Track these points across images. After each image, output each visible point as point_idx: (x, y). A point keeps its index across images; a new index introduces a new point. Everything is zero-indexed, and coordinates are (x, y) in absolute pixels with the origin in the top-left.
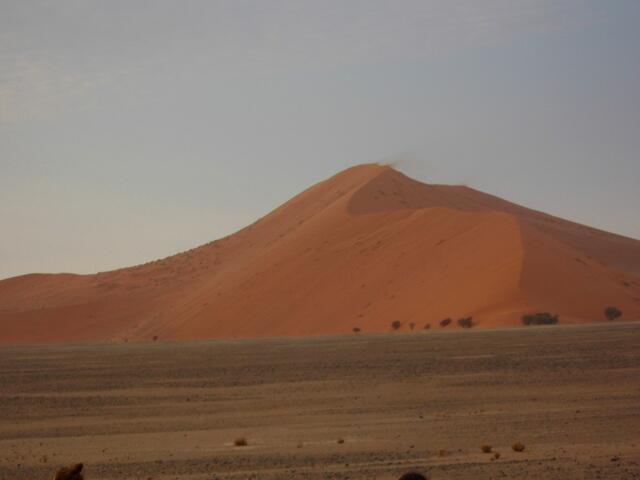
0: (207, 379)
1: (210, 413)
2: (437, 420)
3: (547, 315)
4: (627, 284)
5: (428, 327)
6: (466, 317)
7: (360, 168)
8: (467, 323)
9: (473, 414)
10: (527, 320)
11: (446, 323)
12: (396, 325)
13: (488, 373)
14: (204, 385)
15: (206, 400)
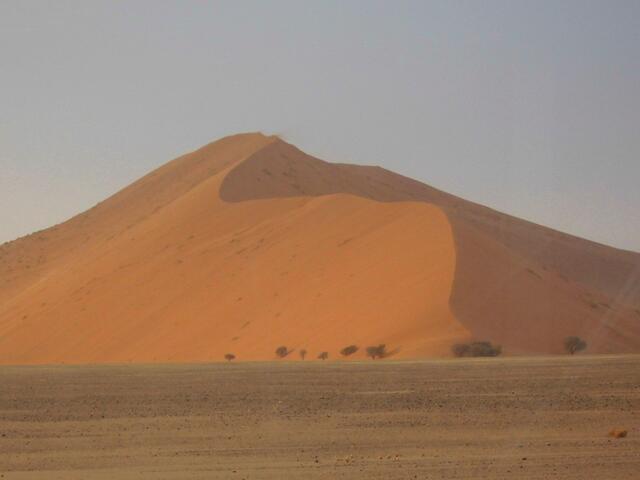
0: (27, 412)
1: (34, 451)
2: (336, 465)
3: (487, 344)
4: (594, 306)
5: (324, 356)
6: (377, 345)
7: (239, 138)
8: (378, 352)
9: (385, 459)
10: (461, 351)
11: (350, 351)
12: (282, 352)
13: (406, 412)
14: (25, 418)
15: (28, 437)
